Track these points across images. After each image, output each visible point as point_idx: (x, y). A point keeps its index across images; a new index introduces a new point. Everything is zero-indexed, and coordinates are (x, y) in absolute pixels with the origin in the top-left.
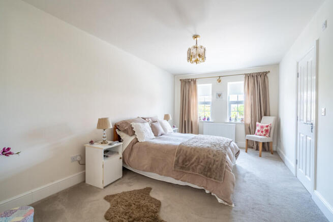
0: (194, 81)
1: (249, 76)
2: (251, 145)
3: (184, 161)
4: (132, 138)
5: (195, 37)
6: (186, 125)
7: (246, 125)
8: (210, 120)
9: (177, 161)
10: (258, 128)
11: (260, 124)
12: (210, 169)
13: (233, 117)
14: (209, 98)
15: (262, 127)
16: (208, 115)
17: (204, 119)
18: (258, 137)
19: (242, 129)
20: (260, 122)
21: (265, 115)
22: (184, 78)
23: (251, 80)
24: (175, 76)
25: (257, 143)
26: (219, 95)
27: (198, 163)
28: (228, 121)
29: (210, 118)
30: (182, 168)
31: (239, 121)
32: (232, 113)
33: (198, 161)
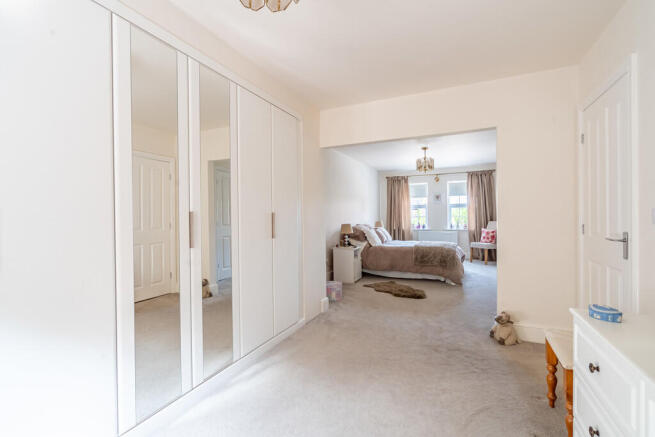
0: (406, 179)
1: (471, 175)
2: (476, 255)
3: (422, 257)
4: (365, 244)
5: (425, 149)
6: (397, 233)
7: (470, 232)
8: (426, 228)
9: (416, 259)
10: (483, 235)
11: (486, 230)
12: (445, 261)
13: (454, 223)
14: (424, 201)
15: (488, 233)
16: (423, 221)
17: (419, 227)
18: (484, 244)
19: (466, 237)
20: (485, 227)
21: (491, 220)
22: (391, 175)
23: (475, 180)
24: (380, 172)
25: (483, 250)
26: (438, 197)
27: (435, 257)
28: (449, 228)
29: (426, 225)
30: (422, 262)
31: (461, 228)
32: (453, 219)
33: (435, 256)
